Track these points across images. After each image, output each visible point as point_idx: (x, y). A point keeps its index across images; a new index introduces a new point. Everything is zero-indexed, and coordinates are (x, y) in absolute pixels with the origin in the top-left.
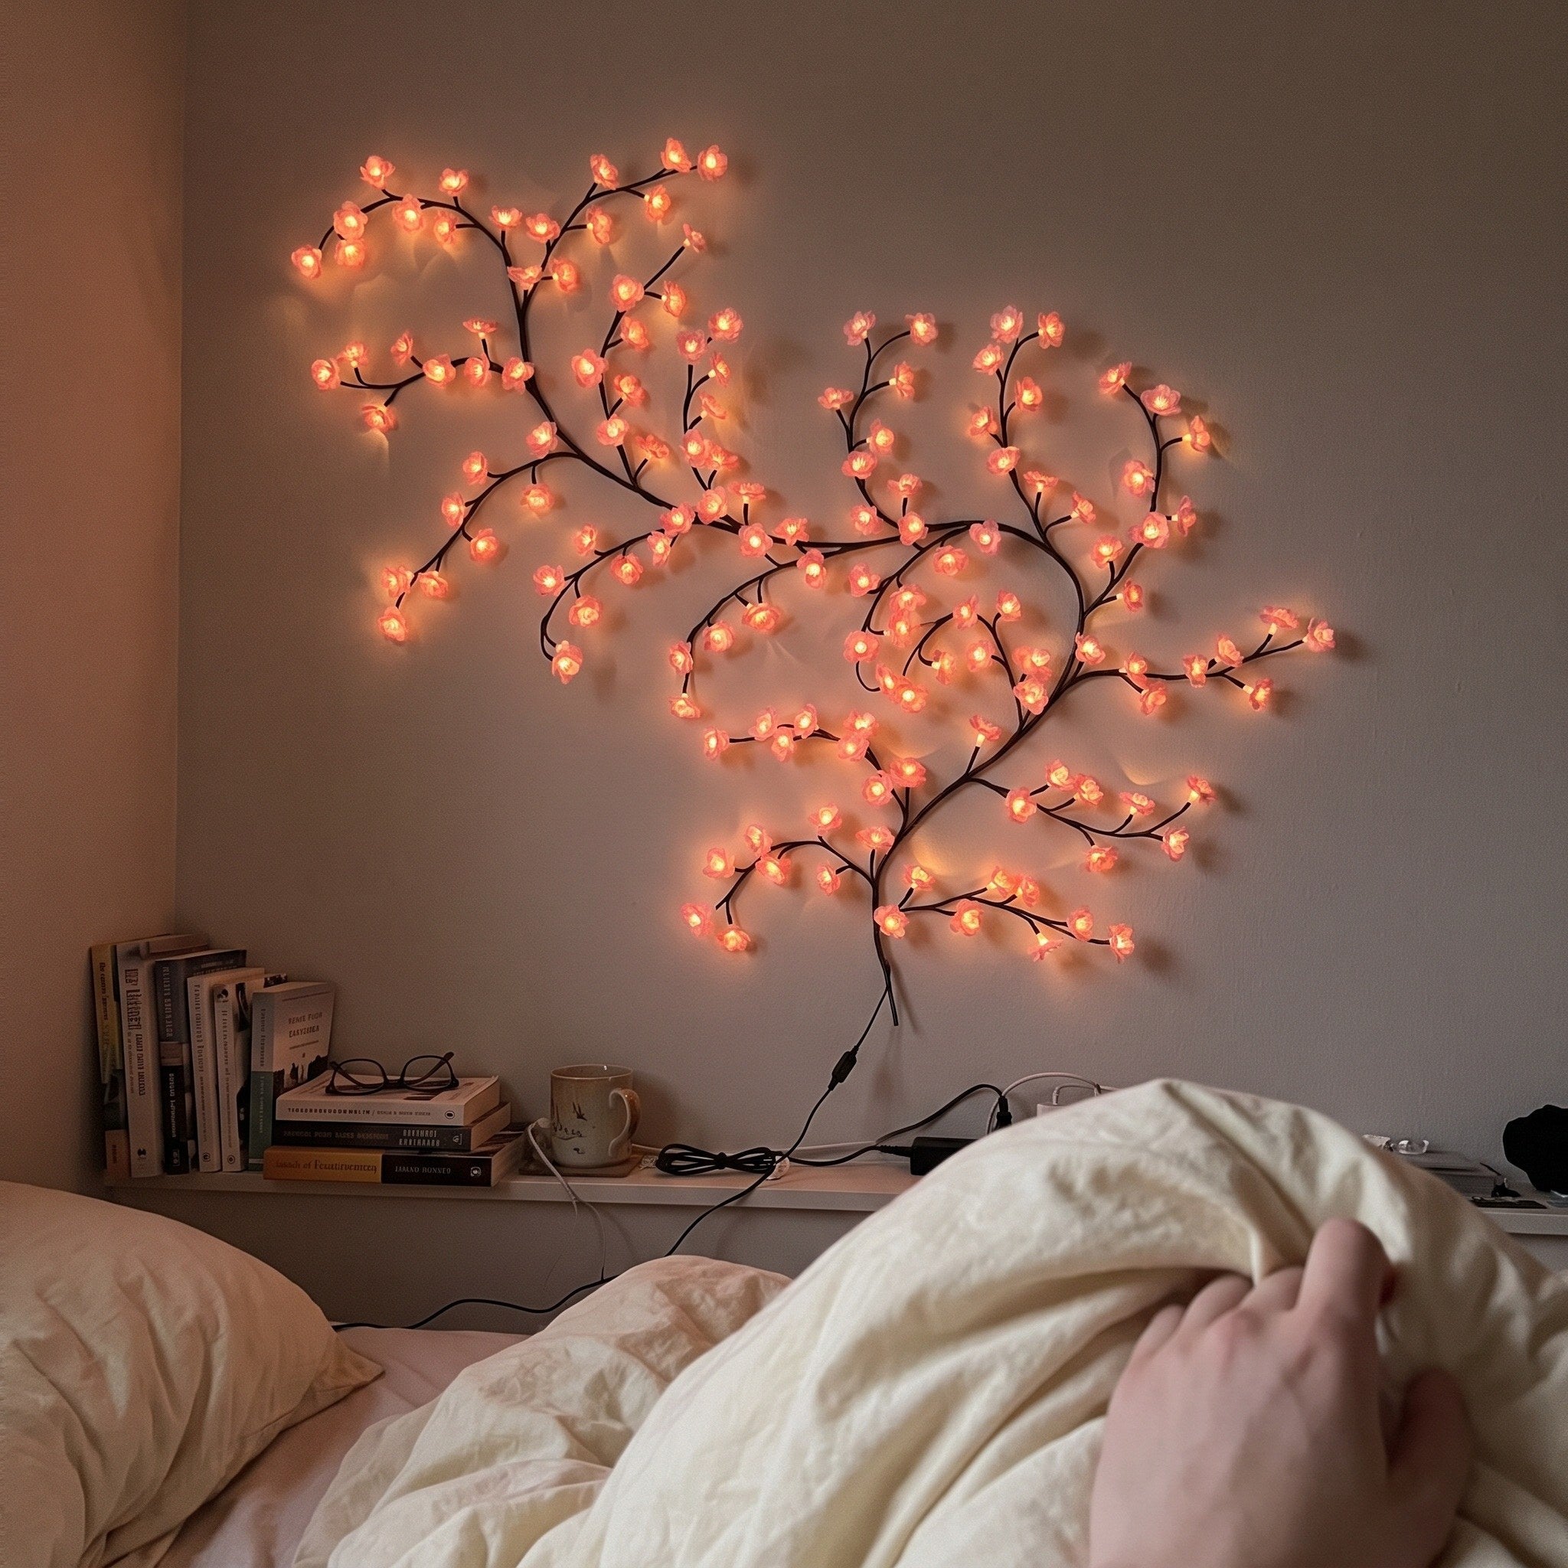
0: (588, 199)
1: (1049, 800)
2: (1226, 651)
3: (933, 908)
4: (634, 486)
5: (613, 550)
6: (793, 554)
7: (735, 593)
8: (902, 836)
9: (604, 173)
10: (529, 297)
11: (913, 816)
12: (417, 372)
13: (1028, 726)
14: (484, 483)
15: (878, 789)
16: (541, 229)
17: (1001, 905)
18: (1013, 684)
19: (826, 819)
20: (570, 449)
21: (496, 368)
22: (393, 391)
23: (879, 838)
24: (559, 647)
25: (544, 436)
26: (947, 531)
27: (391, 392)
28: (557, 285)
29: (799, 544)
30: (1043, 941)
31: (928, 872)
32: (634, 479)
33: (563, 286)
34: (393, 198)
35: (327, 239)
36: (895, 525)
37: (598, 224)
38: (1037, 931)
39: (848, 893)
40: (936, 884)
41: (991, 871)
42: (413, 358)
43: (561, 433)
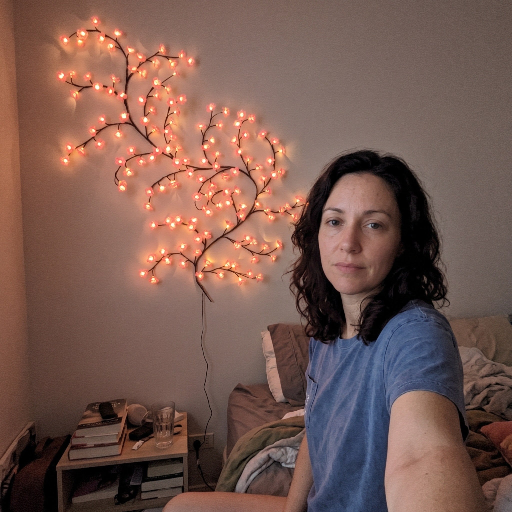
1: (244, 244)
2: (287, 206)
3: (210, 272)
4: (147, 138)
5: (138, 155)
6: (185, 168)
7: (167, 176)
8: (203, 252)
9: (162, 50)
10: (132, 74)
11: (207, 247)
12: (90, 85)
13: (240, 223)
14: (104, 125)
15: (198, 239)
16: (140, 57)
17: (228, 270)
18: (236, 212)
19: (183, 246)
20: (131, 122)
21: (116, 93)
22: (82, 88)
23: (198, 252)
24: (120, 182)
25: (124, 116)
26: (225, 169)
27: (81, 88)
28: (140, 76)
29: (187, 166)
30: (240, 279)
31: (210, 262)
32: (148, 136)
33: (142, 76)
34: (97, 31)
35: (73, 35)
36: (211, 165)
37: (156, 62)
38: (238, 276)
39: (188, 267)
40: (212, 265)
41: (226, 261)
42: (90, 80)
43: (130, 117)
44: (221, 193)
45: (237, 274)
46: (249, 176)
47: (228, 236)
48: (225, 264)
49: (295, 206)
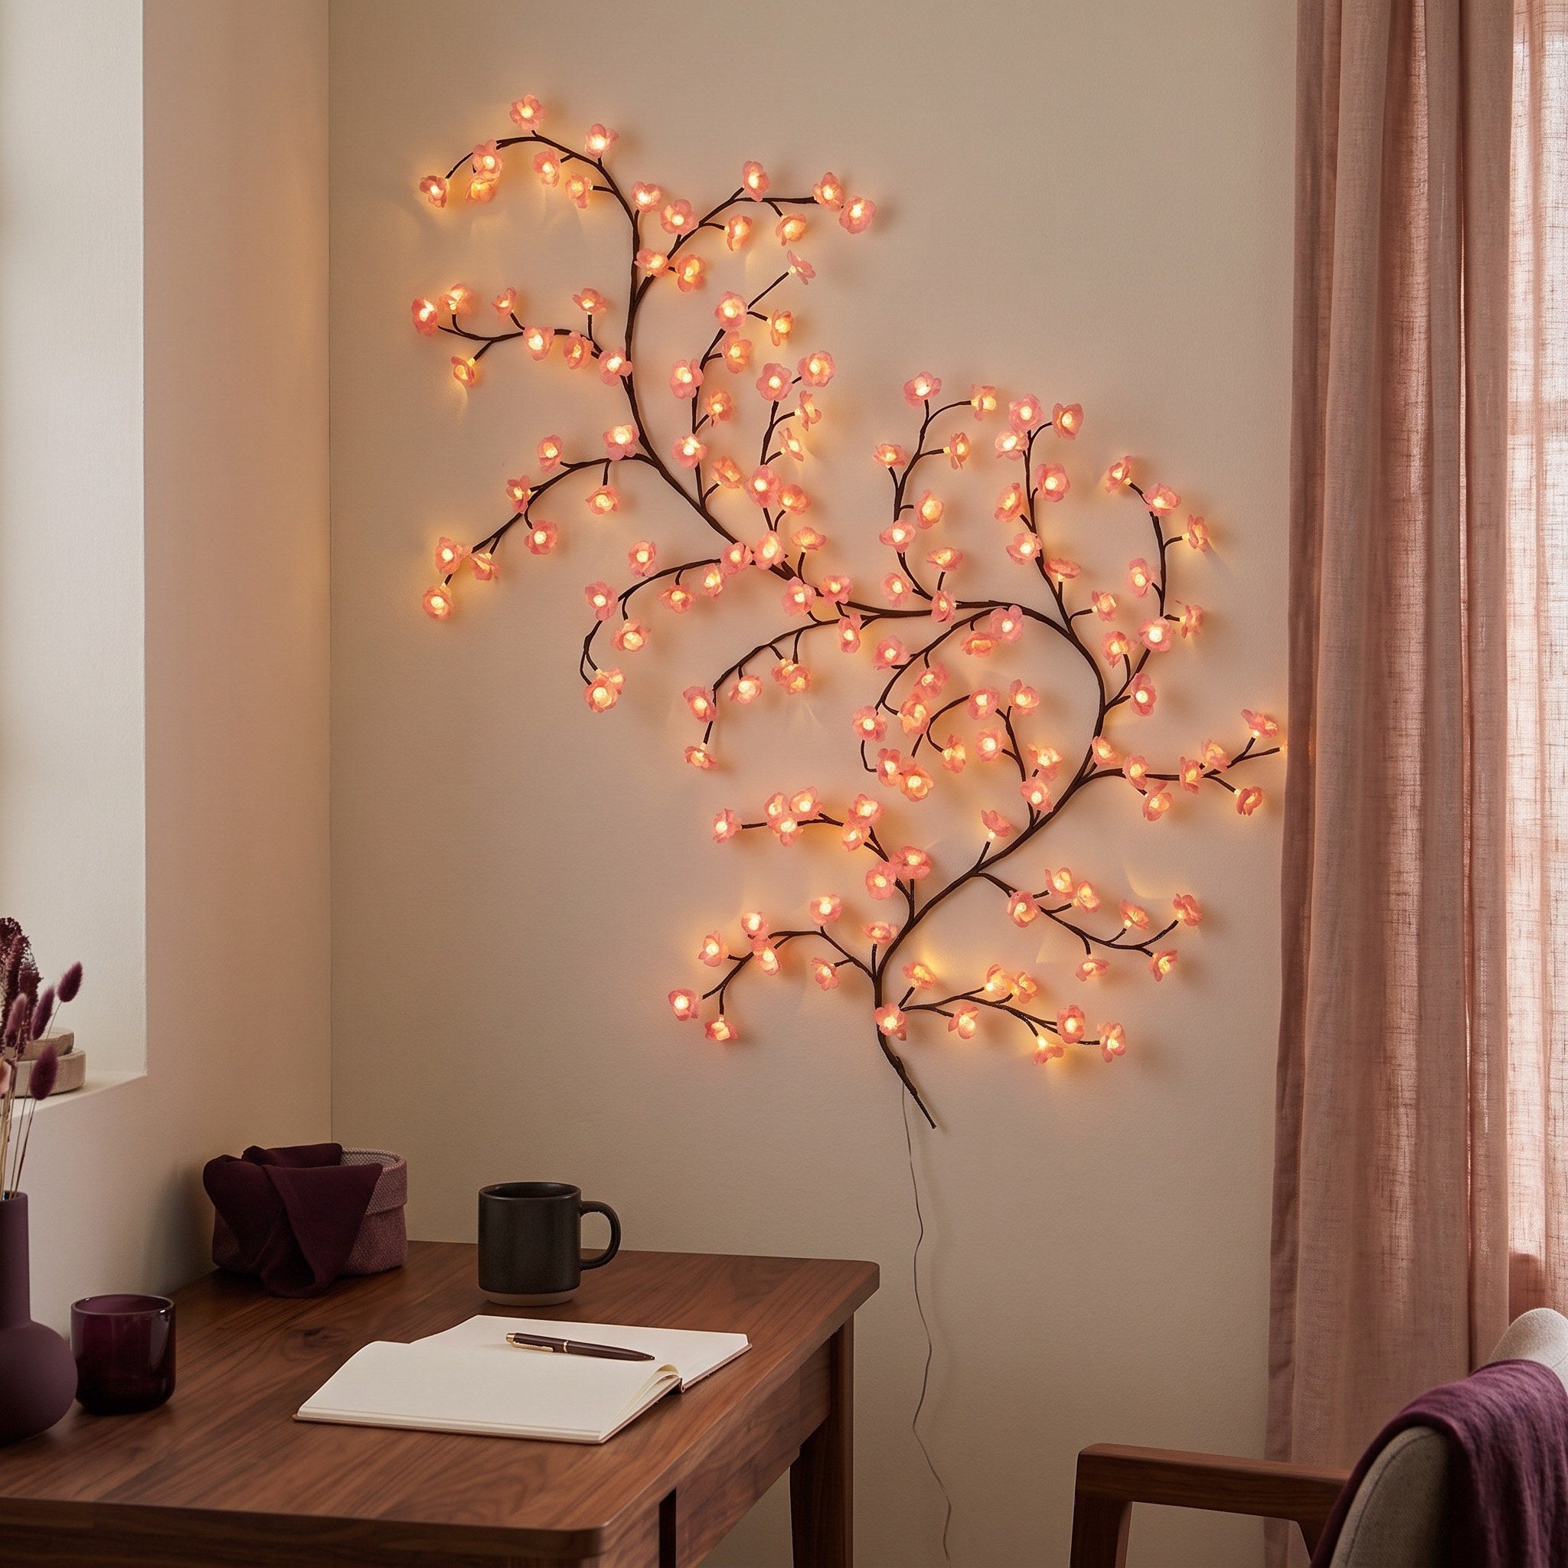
44: (964, 707)
45: (1032, 1022)
46: (1071, 636)
47: (996, 871)
48: (986, 981)
49: (1250, 752)
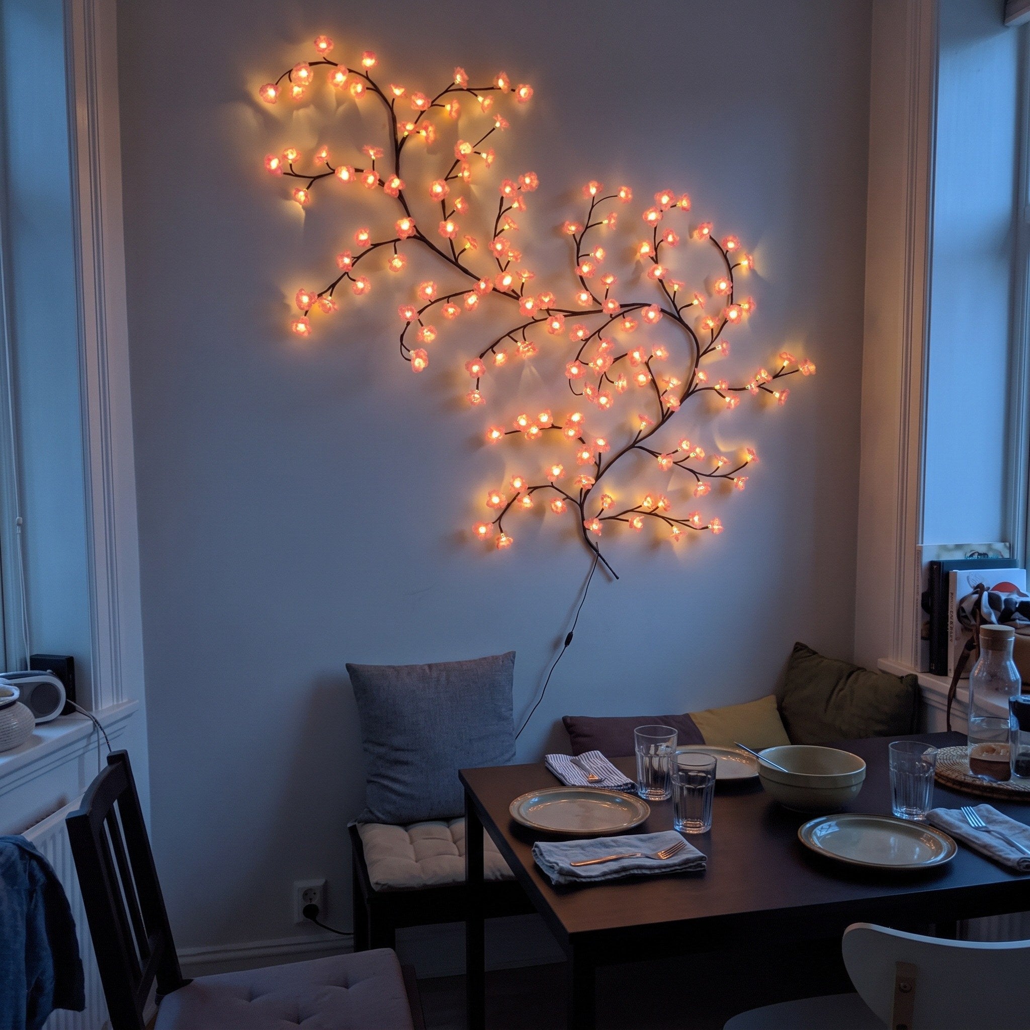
0: (447, 91)
